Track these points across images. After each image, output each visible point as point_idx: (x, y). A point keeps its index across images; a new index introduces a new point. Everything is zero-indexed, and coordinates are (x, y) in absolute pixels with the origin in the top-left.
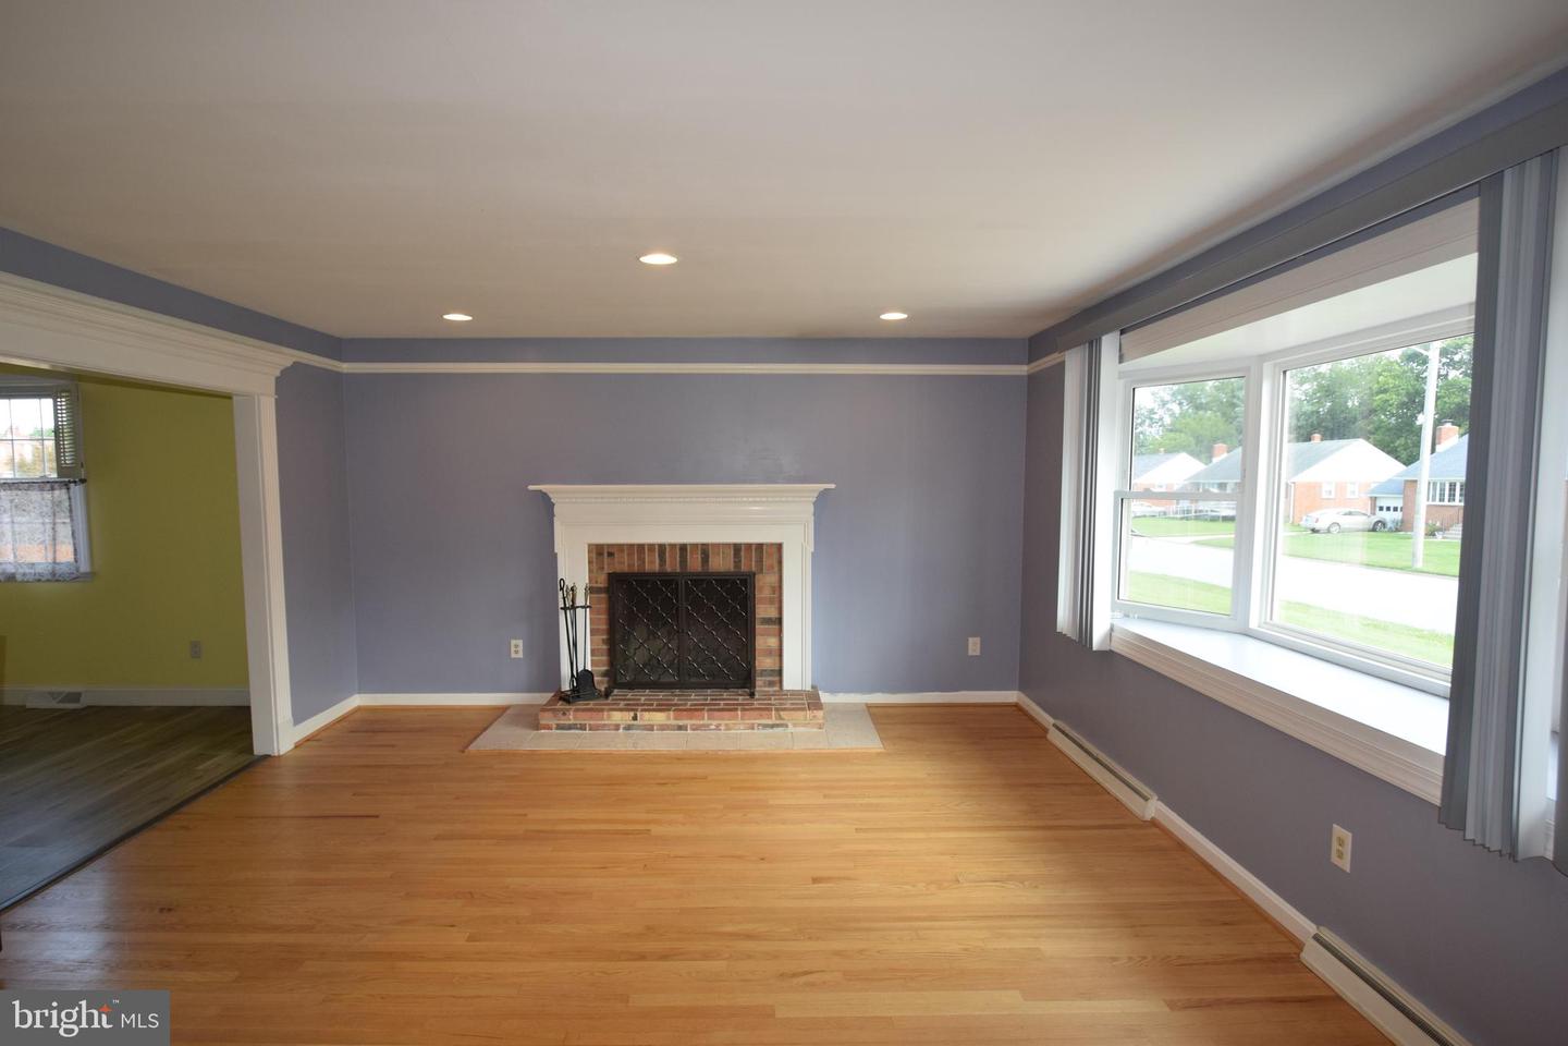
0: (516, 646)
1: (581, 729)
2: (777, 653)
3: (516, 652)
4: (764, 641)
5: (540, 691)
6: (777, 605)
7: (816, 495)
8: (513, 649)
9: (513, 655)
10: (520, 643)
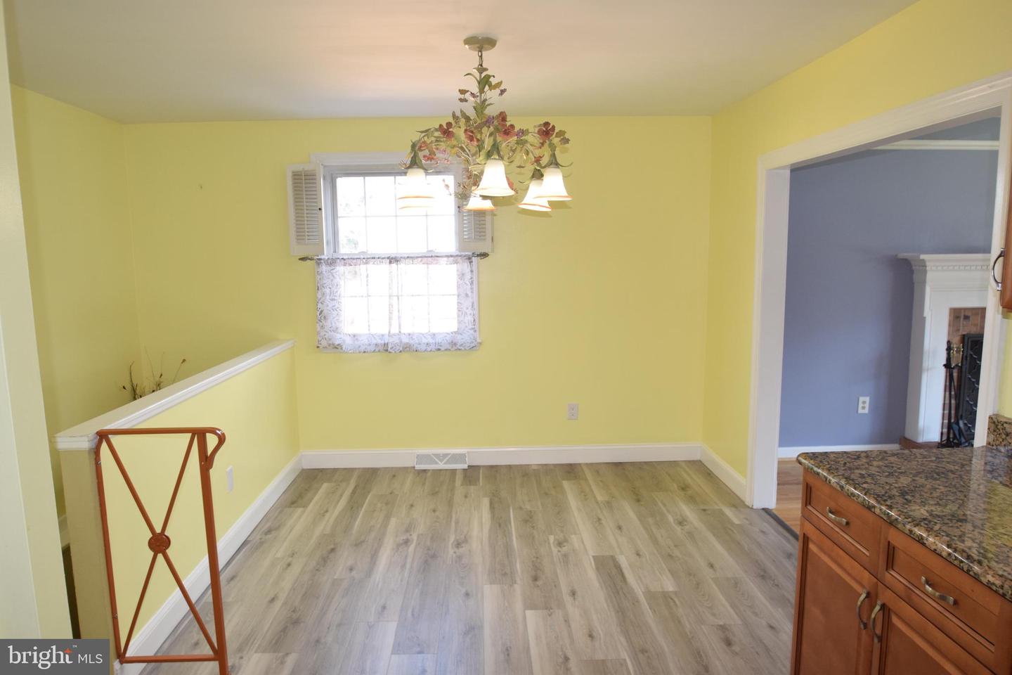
0: (864, 402)
3: (863, 408)
8: (861, 405)
9: (860, 411)
10: (867, 399)
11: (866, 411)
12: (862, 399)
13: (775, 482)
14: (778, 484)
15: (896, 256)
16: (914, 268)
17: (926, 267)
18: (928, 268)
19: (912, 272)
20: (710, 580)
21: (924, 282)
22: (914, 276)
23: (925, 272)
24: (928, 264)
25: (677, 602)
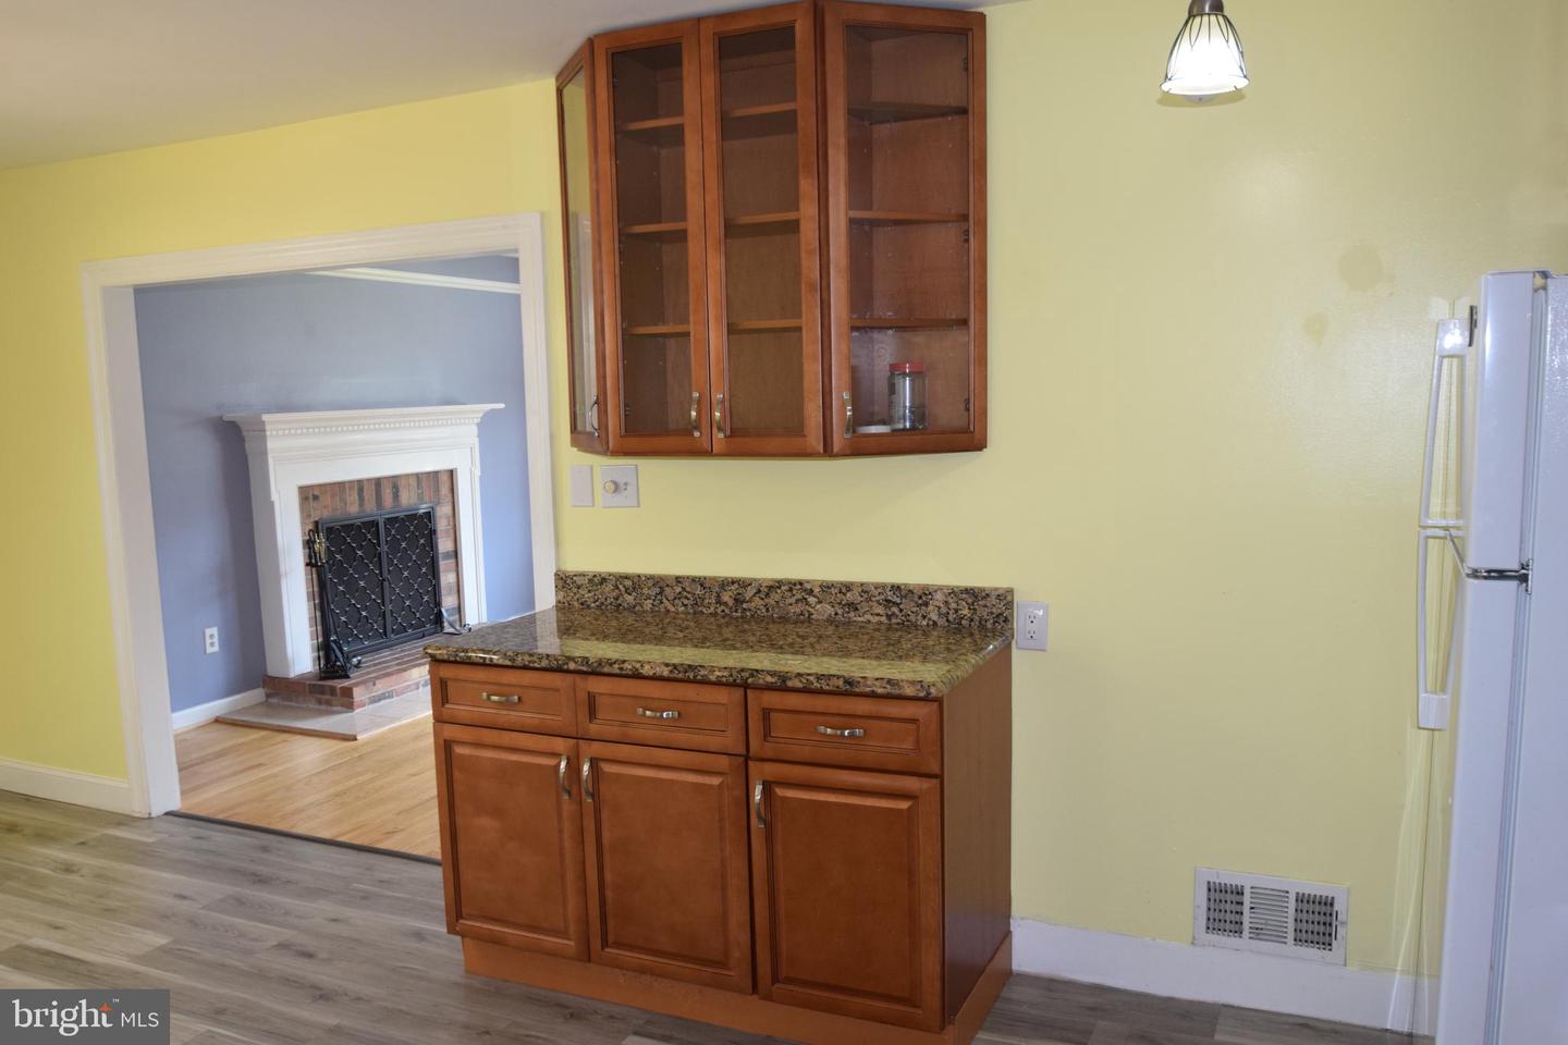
0: (212, 636)
1: (389, 697)
2: (456, 589)
3: (212, 644)
4: (447, 579)
5: (239, 692)
6: (452, 538)
7: (481, 415)
8: (208, 641)
9: (210, 650)
10: (214, 631)
11: (216, 648)
12: (209, 632)
13: (175, 768)
14: (180, 770)
15: (221, 417)
16: (245, 433)
17: (264, 431)
18: (268, 433)
19: (242, 440)
20: (201, 911)
21: (264, 453)
22: (247, 445)
23: (264, 439)
24: (267, 427)
25: (194, 950)
